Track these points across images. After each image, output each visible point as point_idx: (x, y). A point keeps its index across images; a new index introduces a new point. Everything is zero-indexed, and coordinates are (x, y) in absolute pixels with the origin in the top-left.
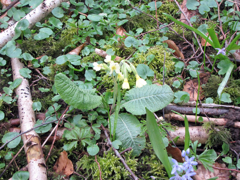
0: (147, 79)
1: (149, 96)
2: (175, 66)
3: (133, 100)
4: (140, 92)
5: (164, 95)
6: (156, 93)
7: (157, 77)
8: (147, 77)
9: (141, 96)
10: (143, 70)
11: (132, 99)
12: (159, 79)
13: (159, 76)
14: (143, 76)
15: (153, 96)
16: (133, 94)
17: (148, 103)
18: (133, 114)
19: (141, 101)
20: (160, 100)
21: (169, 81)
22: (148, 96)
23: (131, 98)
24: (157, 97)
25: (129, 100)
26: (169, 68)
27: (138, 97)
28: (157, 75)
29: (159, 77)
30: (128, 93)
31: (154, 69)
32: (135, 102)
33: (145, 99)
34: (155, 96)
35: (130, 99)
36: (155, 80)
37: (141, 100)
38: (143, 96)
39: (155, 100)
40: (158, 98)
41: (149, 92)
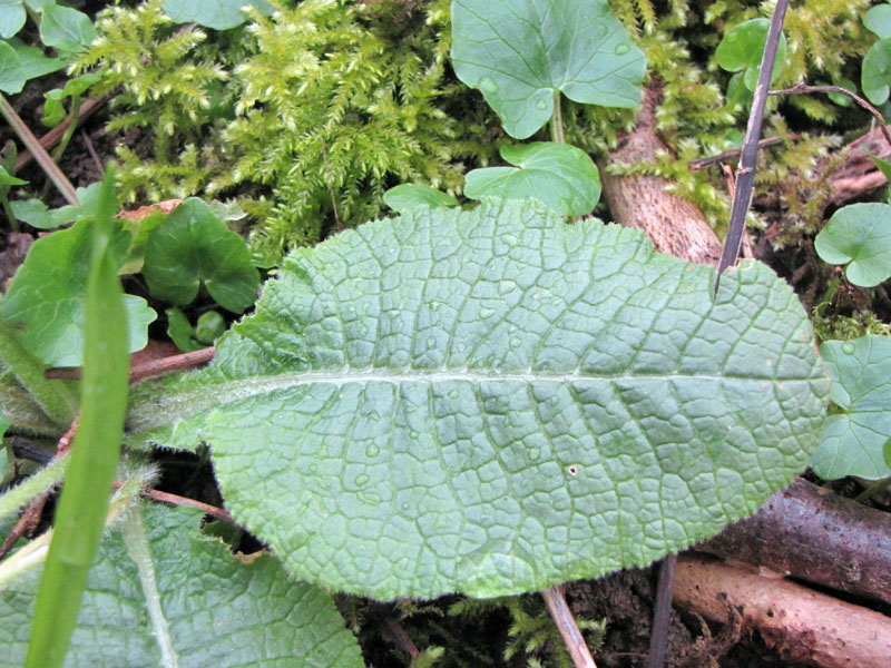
0: (558, 131)
1: (528, 376)
2: (869, 25)
3: (344, 377)
4: (434, 285)
5: (709, 393)
6: (617, 347)
7: (666, 118)
8: (564, 102)
9: (438, 355)
10: (533, 27)
11: (330, 363)
12: (689, 145)
13: (686, 108)
14: (519, 90)
15: (577, 378)
16: (360, 298)
17: (504, 454)
18: (300, 565)
19: (418, 416)
20: (655, 443)
21: (782, 173)
22: (514, 369)
23: (328, 341)
24: (616, 406)
25: (291, 363)
26: (814, 37)
27: (405, 355)
28: (668, 93)
29: (690, 121)
30: (302, 274)
31: (649, 27)
32: (350, 401)
33: (482, 397)
34: (599, 385)
35: (312, 357)
36: (638, 140)
37: (433, 395)
38: (461, 350)
39: (588, 439)
40: (632, 425)
41: (541, 324)
